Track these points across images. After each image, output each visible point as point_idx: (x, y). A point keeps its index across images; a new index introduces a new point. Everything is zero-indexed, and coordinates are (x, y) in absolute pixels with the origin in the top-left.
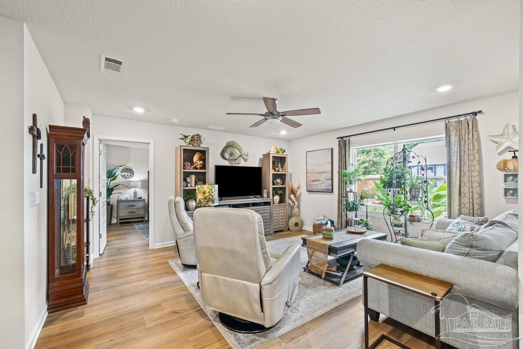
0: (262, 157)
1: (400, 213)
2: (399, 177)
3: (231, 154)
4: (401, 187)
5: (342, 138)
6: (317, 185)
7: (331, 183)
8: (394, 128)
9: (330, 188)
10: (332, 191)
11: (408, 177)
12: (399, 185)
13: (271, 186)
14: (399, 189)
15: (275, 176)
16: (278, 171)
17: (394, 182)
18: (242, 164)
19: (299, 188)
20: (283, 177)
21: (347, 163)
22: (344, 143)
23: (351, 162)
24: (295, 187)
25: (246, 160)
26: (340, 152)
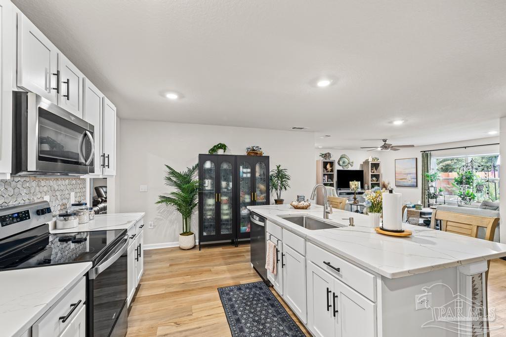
0: (362, 163)
1: (468, 200)
2: (469, 178)
3: (344, 162)
4: (469, 184)
5: (424, 152)
6: (404, 182)
7: (416, 181)
8: (465, 147)
9: (415, 184)
10: (417, 186)
11: (474, 178)
12: (468, 183)
13: (370, 182)
14: (468, 186)
15: (373, 176)
16: (373, 172)
17: (464, 181)
18: (350, 168)
19: (389, 184)
20: (377, 176)
21: (429, 168)
22: (426, 155)
23: (432, 168)
24: (386, 183)
25: (352, 166)
26: (423, 161)
